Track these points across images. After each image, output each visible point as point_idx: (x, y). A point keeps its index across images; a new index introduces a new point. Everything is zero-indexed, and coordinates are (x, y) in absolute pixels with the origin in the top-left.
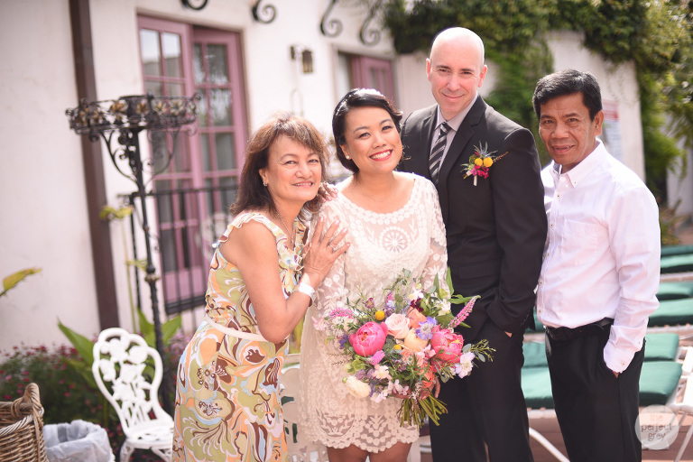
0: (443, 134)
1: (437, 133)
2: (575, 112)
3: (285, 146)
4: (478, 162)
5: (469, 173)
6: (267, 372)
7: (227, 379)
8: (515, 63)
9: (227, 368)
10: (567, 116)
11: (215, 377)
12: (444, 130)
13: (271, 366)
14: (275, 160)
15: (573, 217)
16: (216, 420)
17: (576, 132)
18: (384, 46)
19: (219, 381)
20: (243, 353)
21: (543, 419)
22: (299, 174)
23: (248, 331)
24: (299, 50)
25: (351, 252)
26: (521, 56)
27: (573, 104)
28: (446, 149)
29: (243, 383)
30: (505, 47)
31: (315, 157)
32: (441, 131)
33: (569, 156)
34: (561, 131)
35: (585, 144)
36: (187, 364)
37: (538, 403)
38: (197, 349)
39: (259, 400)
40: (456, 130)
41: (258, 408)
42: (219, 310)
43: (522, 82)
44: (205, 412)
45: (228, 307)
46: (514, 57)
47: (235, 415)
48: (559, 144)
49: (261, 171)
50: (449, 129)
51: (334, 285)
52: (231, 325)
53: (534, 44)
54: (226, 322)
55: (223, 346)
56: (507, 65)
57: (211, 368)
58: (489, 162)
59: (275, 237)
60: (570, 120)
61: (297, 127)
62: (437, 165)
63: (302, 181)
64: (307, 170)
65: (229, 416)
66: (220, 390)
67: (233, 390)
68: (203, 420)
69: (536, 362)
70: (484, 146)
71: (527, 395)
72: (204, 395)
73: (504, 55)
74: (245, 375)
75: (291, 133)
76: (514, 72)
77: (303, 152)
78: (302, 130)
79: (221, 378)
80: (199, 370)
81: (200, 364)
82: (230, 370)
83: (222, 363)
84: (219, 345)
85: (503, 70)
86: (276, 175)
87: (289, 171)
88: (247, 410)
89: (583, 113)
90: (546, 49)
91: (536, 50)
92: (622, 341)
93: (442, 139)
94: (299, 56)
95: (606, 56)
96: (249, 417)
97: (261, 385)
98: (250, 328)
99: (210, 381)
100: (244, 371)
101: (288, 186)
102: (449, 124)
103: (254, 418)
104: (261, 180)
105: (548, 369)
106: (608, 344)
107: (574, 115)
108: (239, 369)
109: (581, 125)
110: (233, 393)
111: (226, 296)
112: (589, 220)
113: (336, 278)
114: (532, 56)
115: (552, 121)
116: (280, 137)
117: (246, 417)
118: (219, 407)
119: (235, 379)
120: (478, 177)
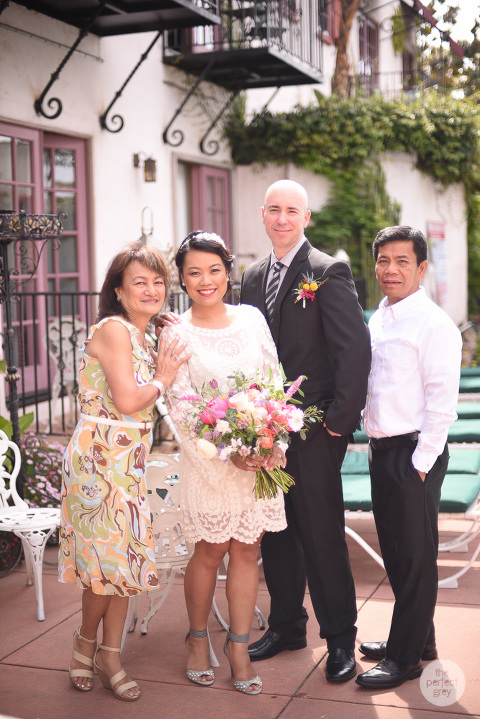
0: (277, 270)
1: (272, 271)
2: (405, 254)
3: (137, 271)
4: (306, 286)
5: (299, 298)
6: (136, 456)
7: (103, 462)
8: (349, 181)
9: (102, 453)
10: (399, 257)
11: (93, 462)
12: (278, 267)
13: (139, 449)
14: (128, 281)
15: (392, 342)
16: (97, 501)
17: (404, 270)
18: (223, 156)
19: (96, 465)
20: (113, 438)
21: (359, 520)
22: (147, 293)
23: (116, 419)
24: (142, 158)
25: (193, 361)
26: (354, 174)
27: (404, 248)
28: (280, 283)
29: (117, 466)
30: (339, 165)
31: (160, 280)
32: (275, 268)
33: (396, 290)
34: (393, 268)
35: (410, 283)
36: (70, 458)
37: (355, 506)
38: (77, 442)
39: (132, 482)
40: (288, 265)
41: (132, 488)
42: (91, 402)
43: (354, 200)
44: (88, 494)
45: (97, 398)
46: (348, 175)
47: (112, 494)
48: (390, 279)
49: (116, 290)
50: (282, 266)
51: (182, 388)
52: (102, 413)
53: (368, 163)
54: (97, 411)
55: (97, 434)
56: (340, 182)
57: (89, 454)
58: (314, 286)
59: (129, 332)
60: (401, 261)
61: (146, 255)
62: (273, 297)
63: (149, 299)
64: (153, 289)
65: (108, 496)
66: (97, 473)
67: (109, 472)
68: (87, 502)
69: (355, 470)
70: (310, 275)
71: (346, 498)
72: (86, 479)
73: (338, 172)
74: (117, 458)
75: (141, 260)
76: (347, 190)
77: (151, 276)
78: (151, 258)
79: (98, 462)
80: (80, 458)
81: (80, 453)
82: (104, 454)
83: (98, 448)
84: (93, 434)
85: (336, 187)
86: (129, 293)
87: (139, 290)
88: (122, 490)
89: (412, 258)
90: (380, 169)
91: (370, 169)
92: (427, 446)
93: (276, 275)
94: (142, 164)
95: (436, 178)
96: (125, 497)
97: (131, 467)
98: (117, 416)
99: (89, 466)
100: (116, 454)
101: (138, 302)
102: (282, 262)
103: (128, 497)
104: (116, 296)
105: (369, 477)
106: (416, 450)
107: (405, 257)
108: (112, 453)
109: (409, 266)
110: (109, 475)
111: (94, 389)
112: (404, 343)
113: (182, 384)
114: (365, 175)
115: (386, 261)
116: (132, 263)
117: (121, 496)
118: (99, 487)
119: (109, 462)
120: (307, 300)
